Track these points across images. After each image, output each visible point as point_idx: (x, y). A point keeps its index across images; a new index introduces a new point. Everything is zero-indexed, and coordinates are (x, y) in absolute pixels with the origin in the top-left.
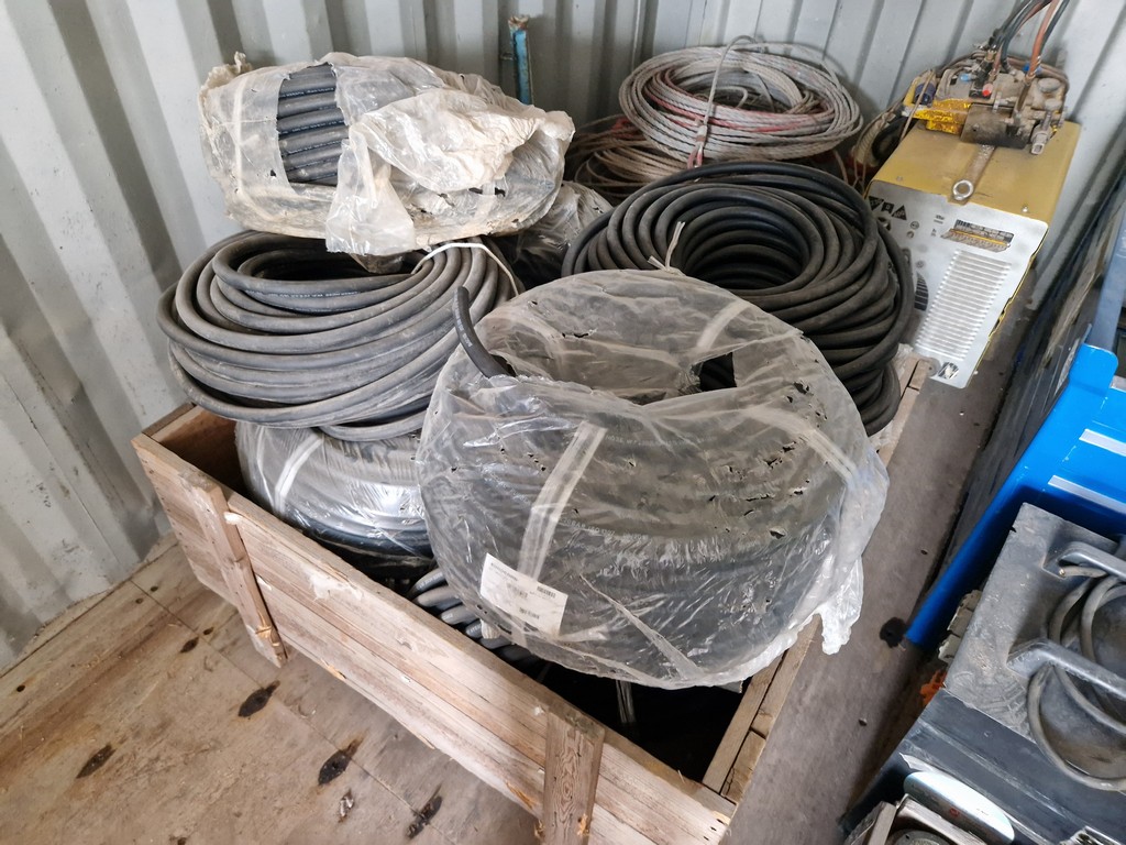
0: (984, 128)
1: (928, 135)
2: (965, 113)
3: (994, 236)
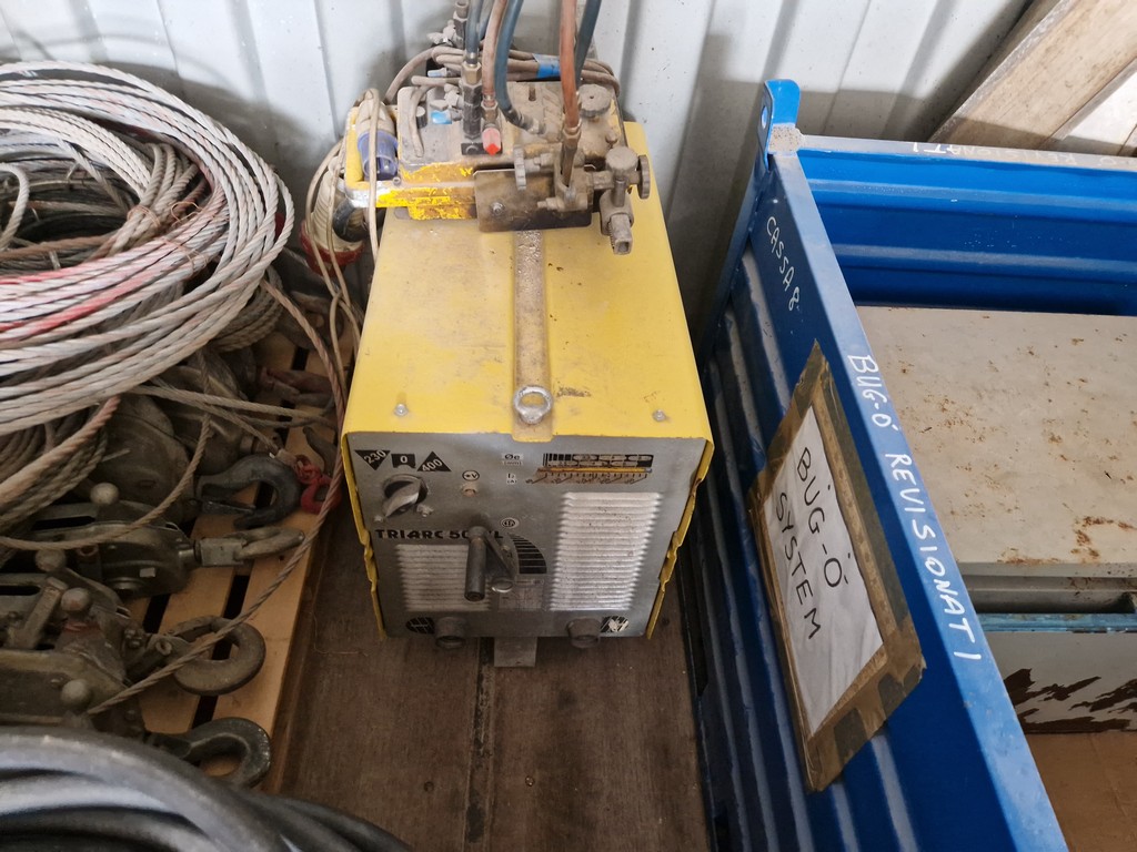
1: (418, 234)
2: (470, 184)
3: (621, 464)
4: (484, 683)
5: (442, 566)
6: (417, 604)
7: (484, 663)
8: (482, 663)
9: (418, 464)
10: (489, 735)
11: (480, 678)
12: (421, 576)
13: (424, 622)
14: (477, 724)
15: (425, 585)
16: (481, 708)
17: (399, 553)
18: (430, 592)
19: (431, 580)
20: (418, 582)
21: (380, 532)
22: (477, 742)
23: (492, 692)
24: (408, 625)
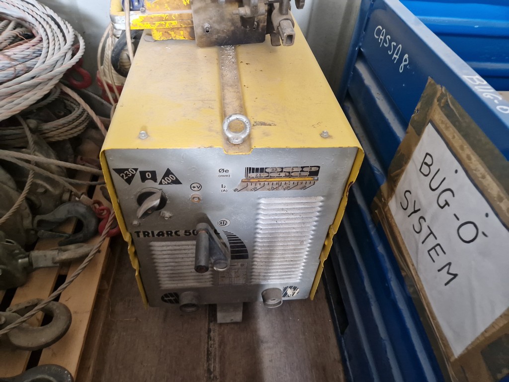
0: (216, 26)
2: (189, 11)
3: (297, 174)
4: (212, 334)
5: (180, 256)
6: (167, 284)
7: (212, 322)
8: (210, 321)
9: (159, 179)
10: (216, 366)
11: (209, 331)
12: (167, 264)
13: (172, 296)
14: (208, 360)
15: (171, 270)
16: (210, 349)
17: (152, 248)
18: (174, 276)
19: (174, 266)
20: (166, 268)
21: (138, 233)
22: (209, 371)
23: (217, 339)
24: (163, 298)
